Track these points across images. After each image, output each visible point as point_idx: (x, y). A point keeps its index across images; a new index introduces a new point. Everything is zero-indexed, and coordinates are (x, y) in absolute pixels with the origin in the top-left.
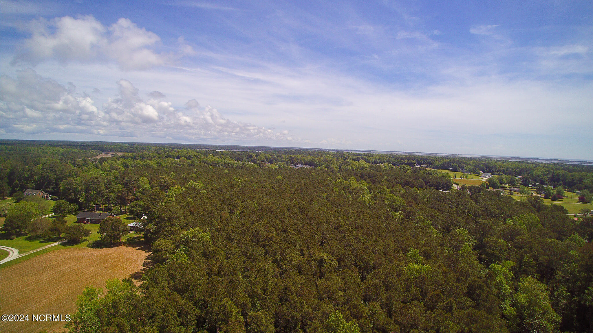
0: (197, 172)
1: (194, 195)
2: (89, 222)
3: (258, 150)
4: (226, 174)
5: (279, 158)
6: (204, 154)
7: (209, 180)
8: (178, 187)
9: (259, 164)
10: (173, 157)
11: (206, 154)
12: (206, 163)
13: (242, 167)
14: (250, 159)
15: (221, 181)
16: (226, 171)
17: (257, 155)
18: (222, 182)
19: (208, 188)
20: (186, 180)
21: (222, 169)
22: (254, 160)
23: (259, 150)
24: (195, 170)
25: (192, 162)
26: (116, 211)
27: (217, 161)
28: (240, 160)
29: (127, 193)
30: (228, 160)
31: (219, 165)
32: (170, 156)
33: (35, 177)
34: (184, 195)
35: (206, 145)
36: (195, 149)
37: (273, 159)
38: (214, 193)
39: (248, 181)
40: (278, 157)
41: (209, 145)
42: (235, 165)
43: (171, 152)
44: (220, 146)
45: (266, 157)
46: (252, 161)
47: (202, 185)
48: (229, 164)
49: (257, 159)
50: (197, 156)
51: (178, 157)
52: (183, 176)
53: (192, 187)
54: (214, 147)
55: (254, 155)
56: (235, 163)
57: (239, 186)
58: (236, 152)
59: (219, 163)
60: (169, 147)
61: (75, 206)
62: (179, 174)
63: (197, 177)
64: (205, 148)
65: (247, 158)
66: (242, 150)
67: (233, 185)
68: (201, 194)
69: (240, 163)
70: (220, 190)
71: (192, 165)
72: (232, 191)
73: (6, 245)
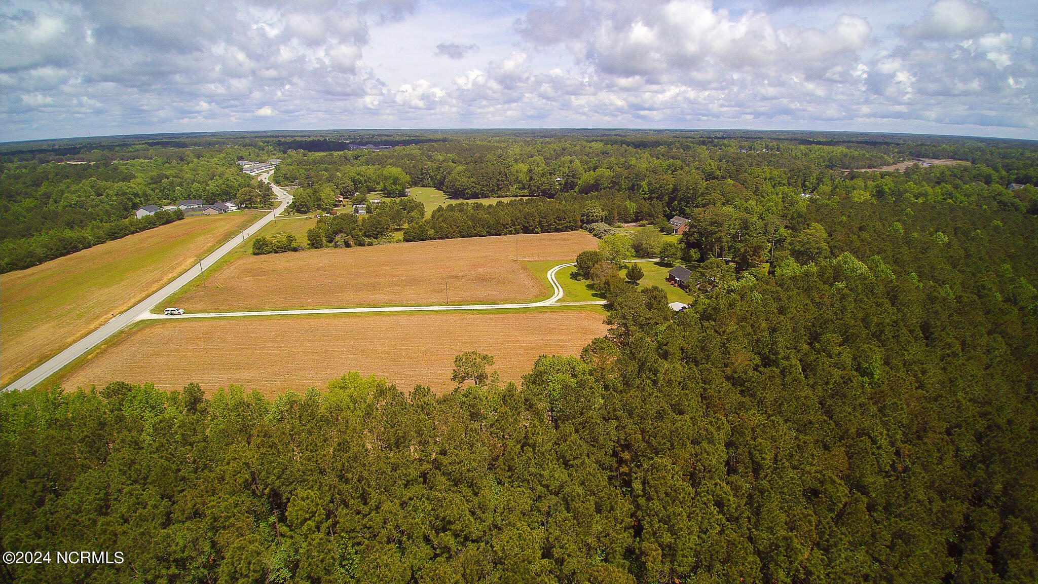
2: (676, 284)
29: (755, 251)
73: (563, 286)
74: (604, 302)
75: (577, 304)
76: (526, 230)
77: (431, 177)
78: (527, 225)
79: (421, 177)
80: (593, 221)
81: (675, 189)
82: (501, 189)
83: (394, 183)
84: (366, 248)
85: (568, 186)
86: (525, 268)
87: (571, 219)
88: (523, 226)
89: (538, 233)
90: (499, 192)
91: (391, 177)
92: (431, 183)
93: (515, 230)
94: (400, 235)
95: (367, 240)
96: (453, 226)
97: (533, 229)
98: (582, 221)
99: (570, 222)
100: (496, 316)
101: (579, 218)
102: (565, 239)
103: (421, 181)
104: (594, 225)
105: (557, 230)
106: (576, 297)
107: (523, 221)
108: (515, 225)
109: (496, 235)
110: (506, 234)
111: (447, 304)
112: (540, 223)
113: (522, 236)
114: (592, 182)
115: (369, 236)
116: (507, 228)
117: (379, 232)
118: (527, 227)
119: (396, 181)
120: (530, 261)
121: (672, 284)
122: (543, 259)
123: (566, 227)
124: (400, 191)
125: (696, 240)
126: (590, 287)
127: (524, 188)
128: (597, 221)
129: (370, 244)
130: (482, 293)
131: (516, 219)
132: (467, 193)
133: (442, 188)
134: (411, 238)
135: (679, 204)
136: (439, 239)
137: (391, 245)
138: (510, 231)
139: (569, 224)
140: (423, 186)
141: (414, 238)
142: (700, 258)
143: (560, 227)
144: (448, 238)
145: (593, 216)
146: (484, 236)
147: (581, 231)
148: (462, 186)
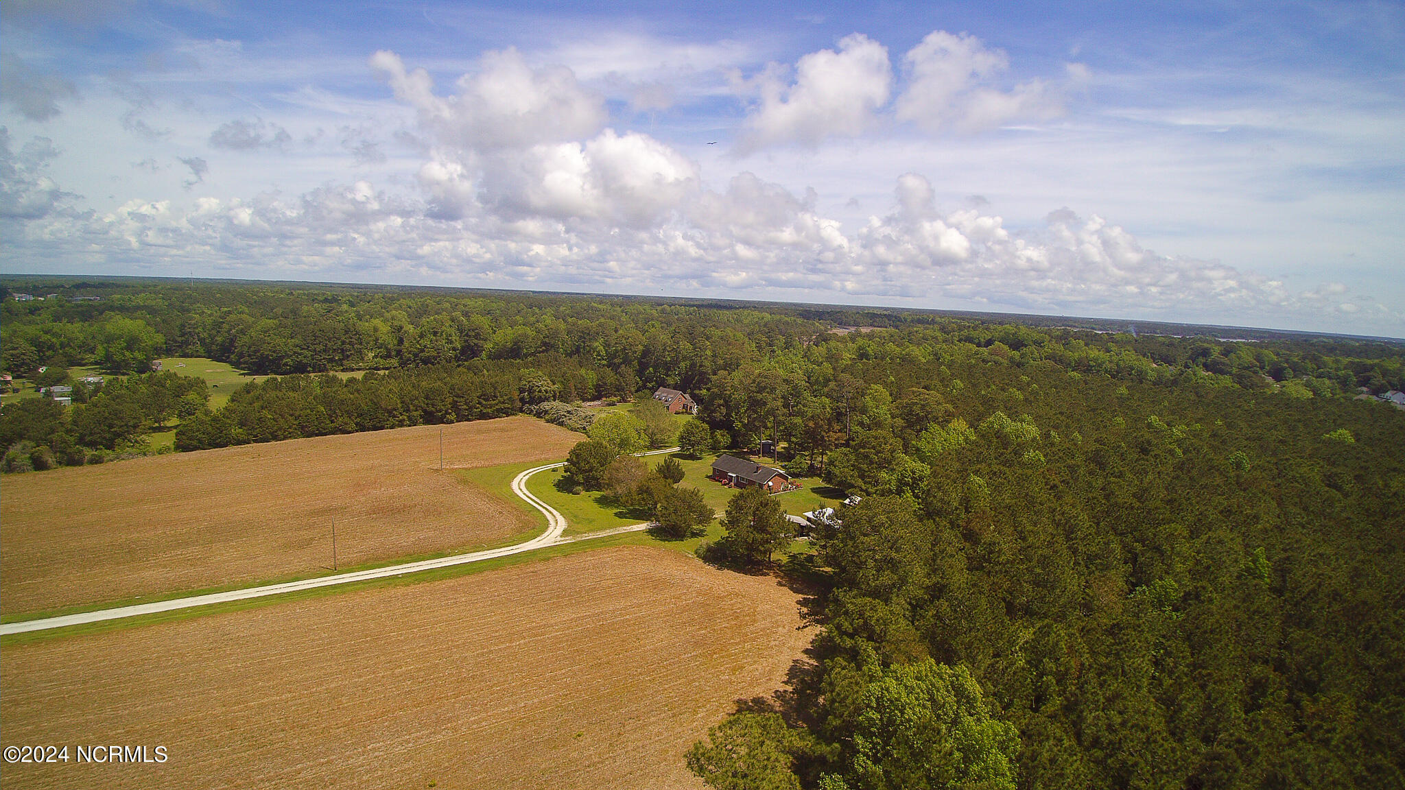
0: (1028, 384)
1: (995, 468)
2: (732, 484)
3: (1226, 338)
4: (1121, 399)
5: (1309, 365)
6: (1059, 339)
7: (1061, 413)
8: (959, 424)
9: (1239, 379)
10: (977, 341)
11: (1064, 338)
12: (1060, 360)
13: (1175, 382)
14: (1201, 360)
15: (1102, 421)
16: (1123, 390)
17: (1228, 350)
18: (1105, 427)
19: (1052, 444)
20: (990, 406)
21: (1107, 382)
22: (1215, 363)
23: (1229, 338)
24: (1025, 378)
25: (1022, 357)
26: (798, 466)
27: (1095, 360)
28: (1168, 361)
29: (830, 424)
30: (1130, 357)
31: (1099, 371)
32: (969, 340)
33: (682, 365)
34: (967, 459)
35: (1067, 317)
36: (1036, 326)
37: (1286, 365)
38: (1072, 469)
39: (1205, 434)
40: (1307, 361)
41: (1075, 318)
42: (1152, 376)
43: (975, 329)
44: (1106, 320)
45: (1258, 358)
46: (1206, 367)
47: (1032, 431)
48: (1132, 369)
49: (1225, 360)
50: (1040, 344)
51: (989, 343)
52: (983, 392)
53: (999, 435)
54: (1091, 323)
55: (1216, 352)
56: (1151, 368)
57: (1172, 452)
58: (1153, 338)
59: (1100, 365)
60: (975, 320)
61: (724, 435)
62: (974, 385)
63: (1026, 400)
64: (1063, 326)
65: (1190, 358)
66: (1175, 335)
67: (1149, 443)
68: (1023, 465)
69: (1169, 371)
70: (1097, 460)
71: (1019, 365)
72: (1147, 473)
73: (556, 506)
74: (643, 526)
75: (602, 534)
76: (430, 418)
77: (202, 341)
78: (431, 409)
79: (180, 339)
80: (541, 400)
81: (646, 353)
82: (348, 356)
83: (129, 348)
84: (87, 468)
85: (469, 352)
86: (464, 481)
87: (505, 398)
88: (425, 411)
89: (452, 422)
90: (345, 362)
91: (121, 337)
92: (202, 351)
93: (410, 418)
94: (169, 439)
95: (89, 453)
96: (287, 415)
97: (444, 416)
98: (522, 400)
99: (503, 403)
100: (461, 581)
101: (516, 394)
102: (503, 430)
103: (180, 347)
104: (545, 405)
105: (483, 416)
106: (592, 525)
107: (421, 402)
108: (408, 410)
109: (375, 428)
110: (392, 427)
111: (335, 571)
112: (454, 405)
113: (421, 429)
114: (509, 345)
115: (92, 445)
116: (394, 416)
117: (118, 435)
118: (431, 413)
119: (132, 343)
120: (465, 469)
121: (725, 485)
122: (487, 463)
123: (498, 410)
124: (141, 362)
125: (724, 416)
126: (603, 502)
127: (389, 356)
128: (547, 399)
129: (96, 461)
130: (406, 538)
131: (411, 400)
132: (286, 364)
133: (228, 357)
134: (195, 443)
135: (655, 372)
136: (256, 441)
137: (148, 459)
138: (401, 421)
139: (503, 406)
140: (185, 356)
141: (200, 441)
142: (732, 443)
143: (489, 410)
144: (276, 438)
145: (540, 391)
146: (349, 432)
147: (521, 416)
148: (274, 352)
